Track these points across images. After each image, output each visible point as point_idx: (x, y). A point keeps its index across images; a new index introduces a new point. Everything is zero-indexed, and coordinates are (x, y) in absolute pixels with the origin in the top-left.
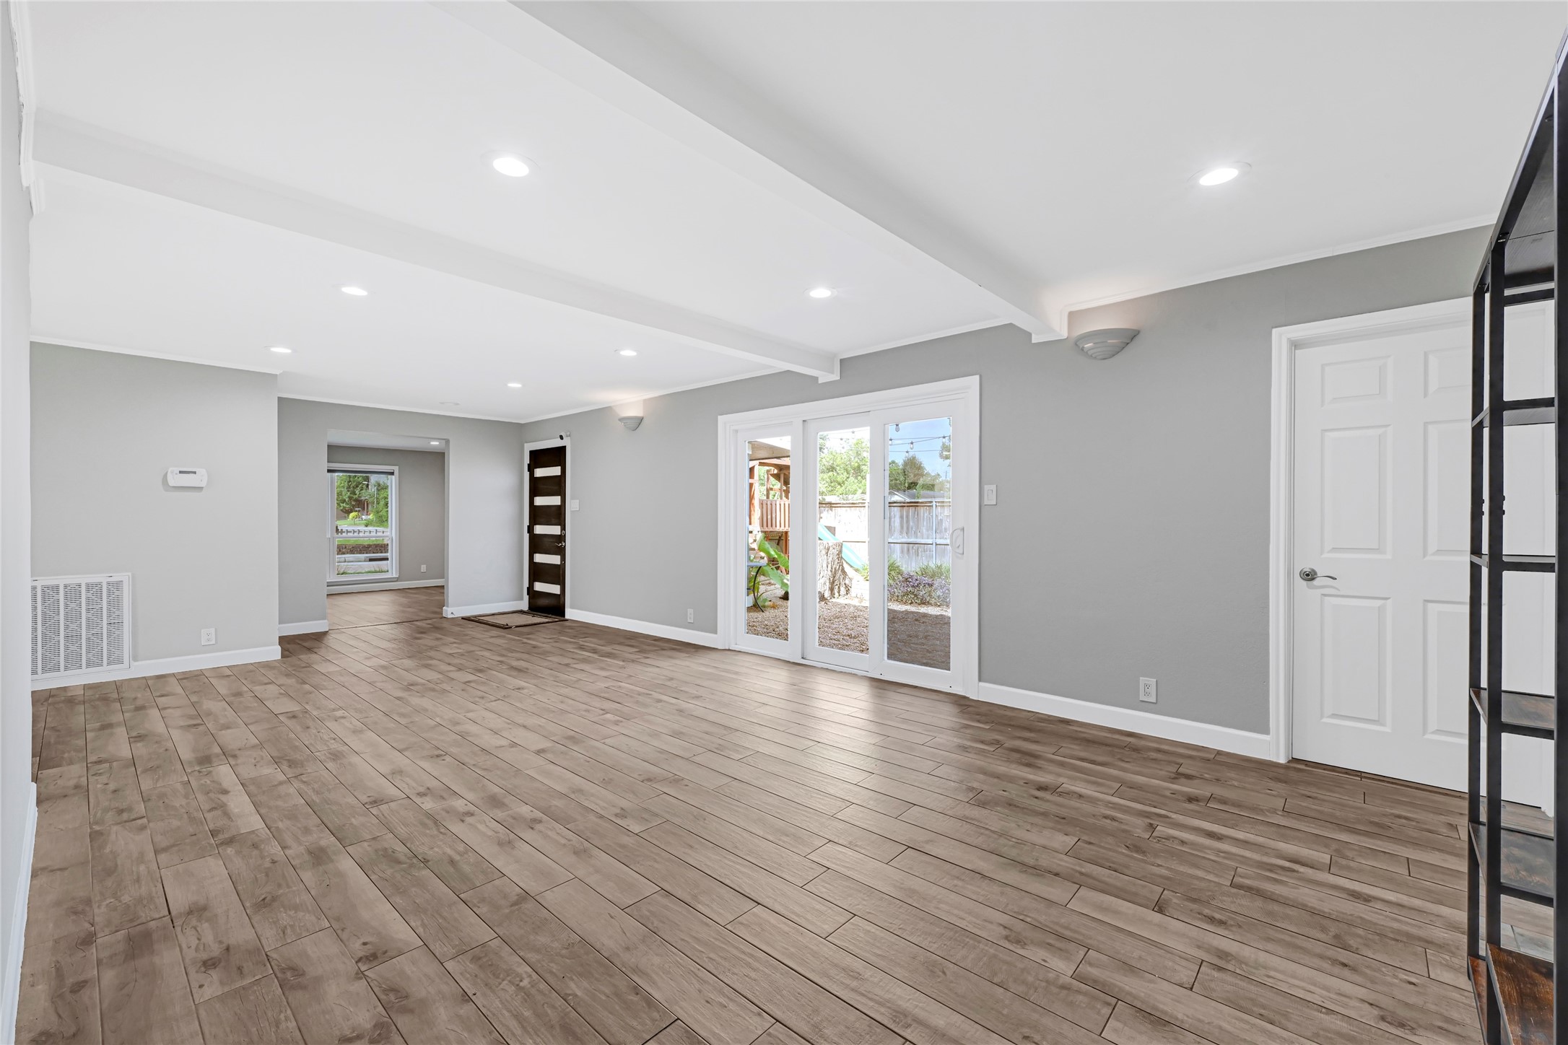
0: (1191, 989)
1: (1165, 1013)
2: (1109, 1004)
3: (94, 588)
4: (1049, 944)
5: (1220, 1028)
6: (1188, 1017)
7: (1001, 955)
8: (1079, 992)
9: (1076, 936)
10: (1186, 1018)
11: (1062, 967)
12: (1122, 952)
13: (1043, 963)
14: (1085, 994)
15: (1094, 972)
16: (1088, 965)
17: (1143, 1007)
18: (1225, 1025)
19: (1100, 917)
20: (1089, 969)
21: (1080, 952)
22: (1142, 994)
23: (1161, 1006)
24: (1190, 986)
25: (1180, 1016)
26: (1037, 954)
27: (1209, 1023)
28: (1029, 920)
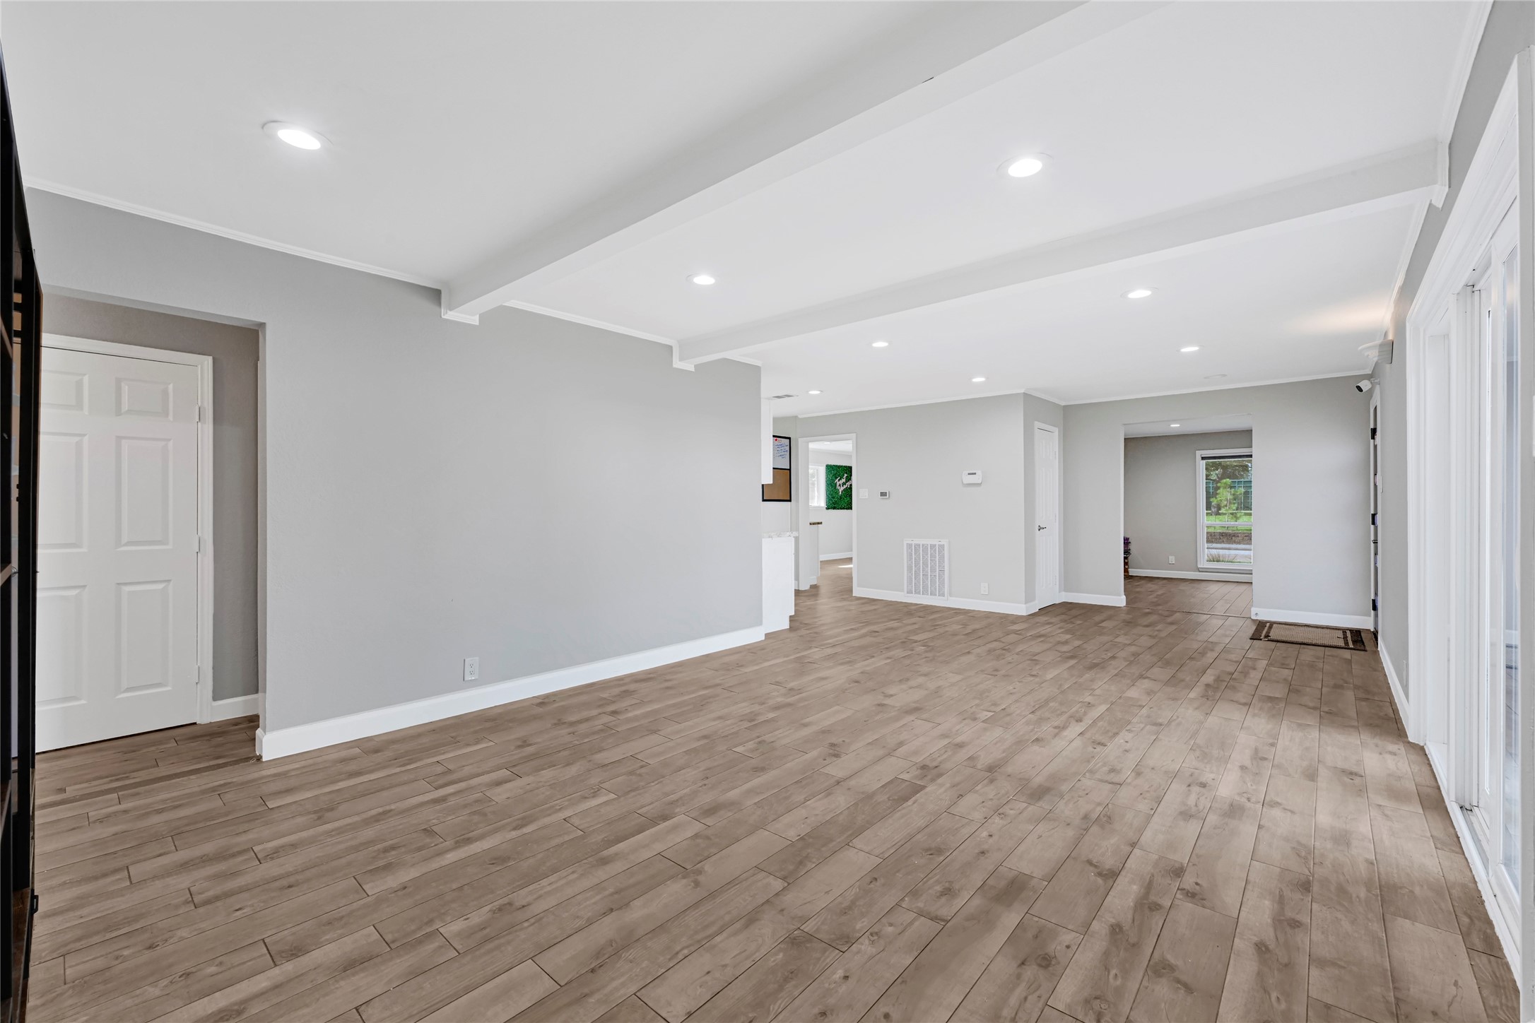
0: (357, 1009)
1: (353, 975)
2: (393, 942)
3: (933, 546)
4: (484, 928)
5: (307, 1006)
6: (337, 988)
7: (491, 896)
8: (420, 928)
9: (482, 951)
10: (337, 986)
11: (452, 928)
12: (438, 978)
13: (465, 917)
14: (414, 932)
15: (430, 947)
16: (441, 944)
17: (371, 962)
18: (305, 1011)
19: (497, 980)
20: (436, 944)
21: (461, 946)
22: (383, 968)
23: (362, 975)
24: (360, 1011)
25: (342, 983)
26: (477, 918)
27: (318, 1000)
28: (526, 924)
